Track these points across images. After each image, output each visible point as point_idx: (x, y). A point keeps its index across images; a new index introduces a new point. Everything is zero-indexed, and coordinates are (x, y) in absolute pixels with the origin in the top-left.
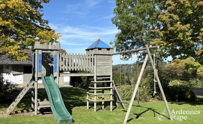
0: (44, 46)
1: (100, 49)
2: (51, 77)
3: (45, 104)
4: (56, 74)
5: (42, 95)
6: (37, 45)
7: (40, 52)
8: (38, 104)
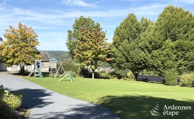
0: (37, 61)
1: (53, 61)
2: (39, 68)
3: (37, 75)
4: (40, 68)
5: (37, 73)
6: (36, 60)
7: (36, 62)
8: (36, 75)
